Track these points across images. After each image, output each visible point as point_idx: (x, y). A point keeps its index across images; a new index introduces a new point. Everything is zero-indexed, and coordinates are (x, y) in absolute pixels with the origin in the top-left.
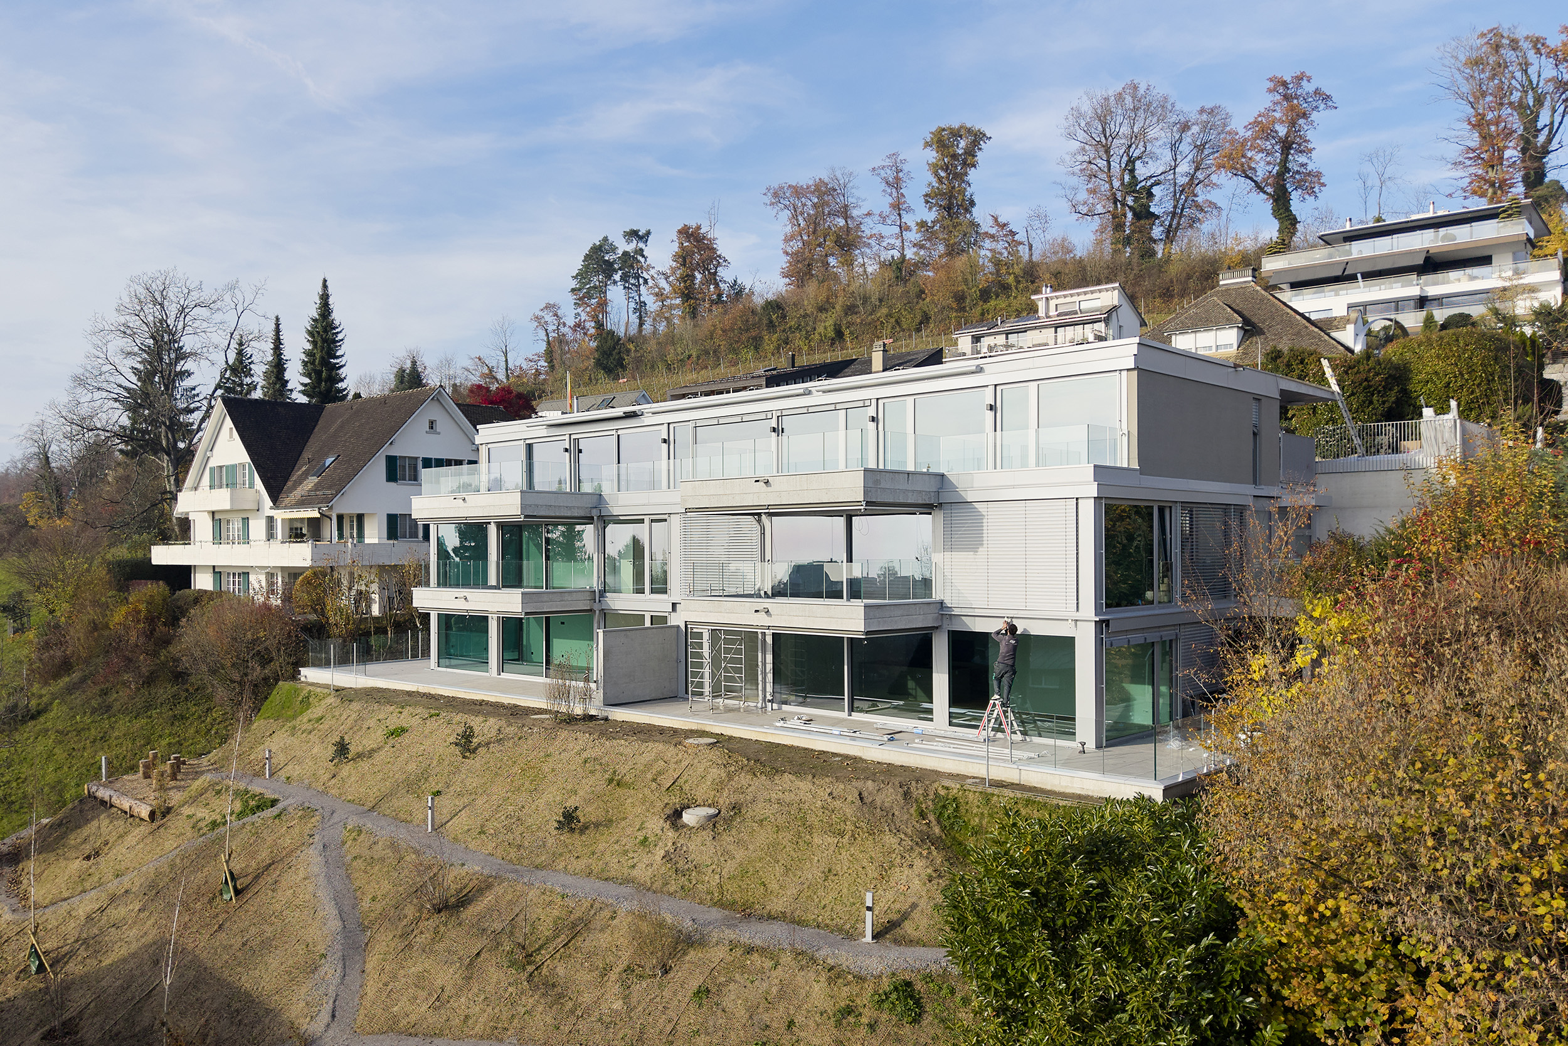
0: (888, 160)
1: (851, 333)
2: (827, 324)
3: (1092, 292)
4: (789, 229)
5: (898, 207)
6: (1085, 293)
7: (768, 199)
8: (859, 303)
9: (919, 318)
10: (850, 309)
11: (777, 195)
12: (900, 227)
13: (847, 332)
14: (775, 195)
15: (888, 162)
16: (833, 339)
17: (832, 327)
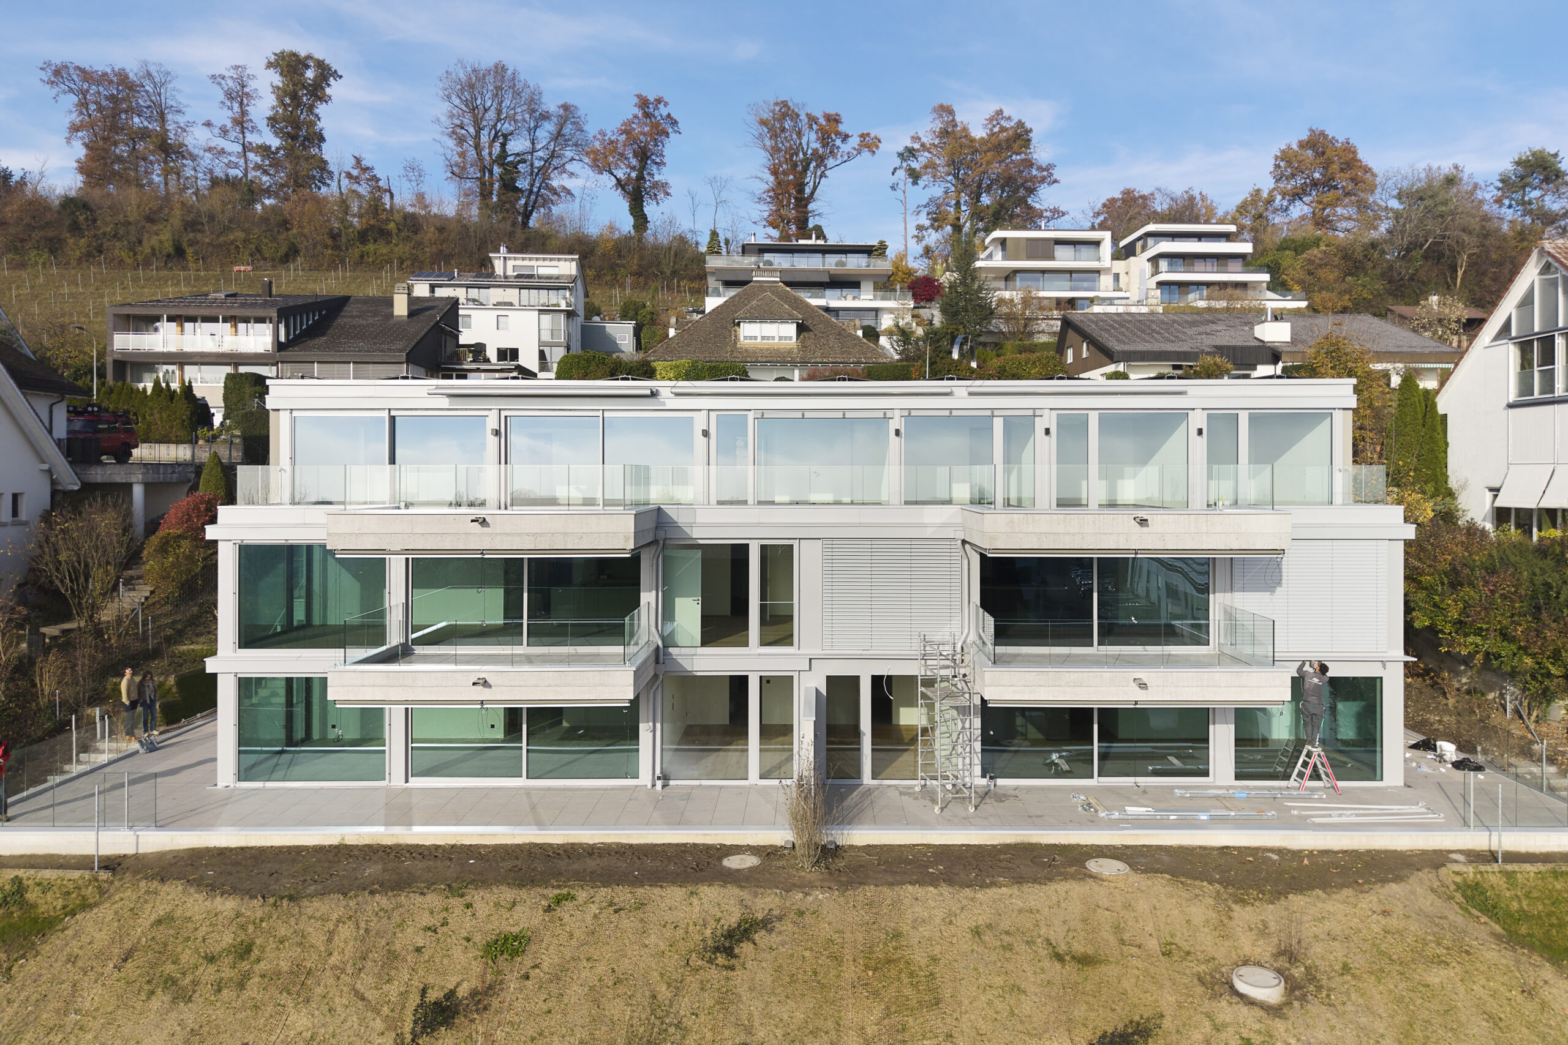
0: (232, 71)
1: (196, 253)
2: (162, 237)
3: (551, 260)
4: (74, 117)
5: (241, 122)
6: (544, 259)
7: (47, 75)
8: (205, 220)
9: (283, 250)
10: (192, 225)
11: (59, 73)
12: (243, 145)
13: (190, 251)
14: (57, 73)
15: (232, 73)
16: (169, 256)
17: (171, 243)
